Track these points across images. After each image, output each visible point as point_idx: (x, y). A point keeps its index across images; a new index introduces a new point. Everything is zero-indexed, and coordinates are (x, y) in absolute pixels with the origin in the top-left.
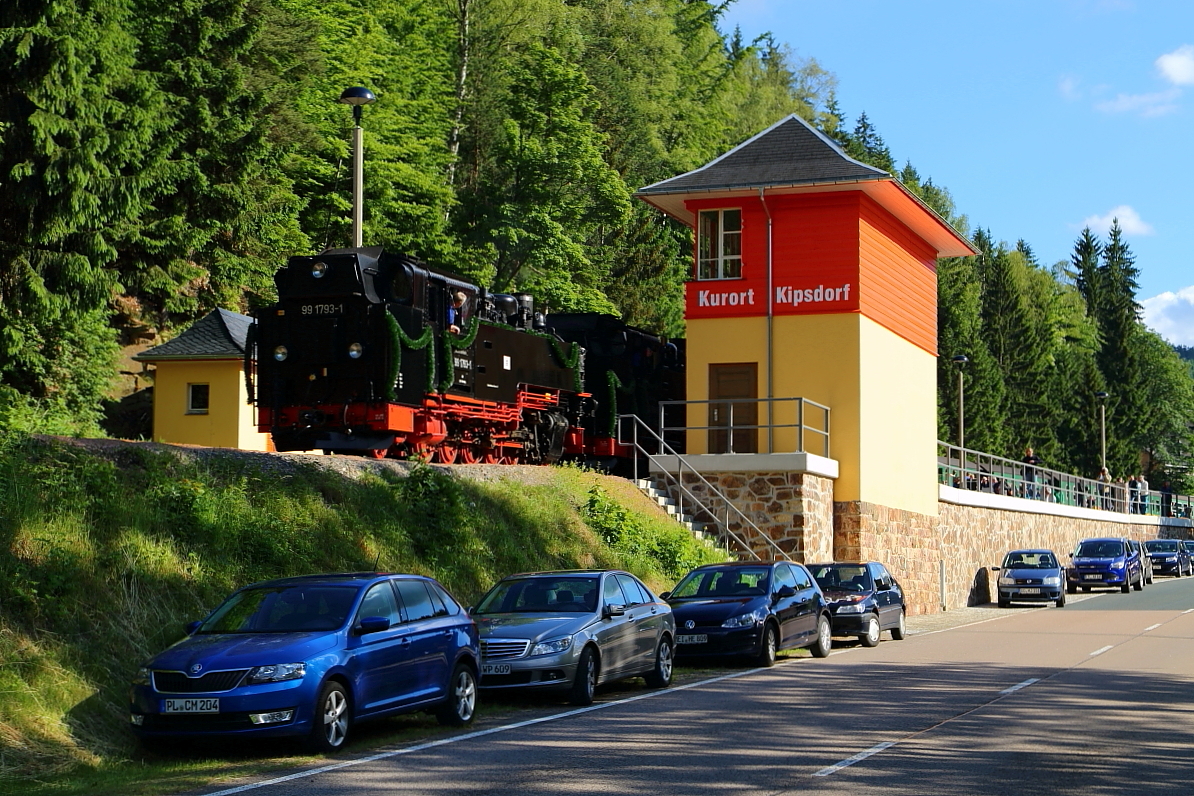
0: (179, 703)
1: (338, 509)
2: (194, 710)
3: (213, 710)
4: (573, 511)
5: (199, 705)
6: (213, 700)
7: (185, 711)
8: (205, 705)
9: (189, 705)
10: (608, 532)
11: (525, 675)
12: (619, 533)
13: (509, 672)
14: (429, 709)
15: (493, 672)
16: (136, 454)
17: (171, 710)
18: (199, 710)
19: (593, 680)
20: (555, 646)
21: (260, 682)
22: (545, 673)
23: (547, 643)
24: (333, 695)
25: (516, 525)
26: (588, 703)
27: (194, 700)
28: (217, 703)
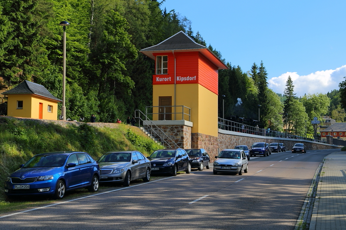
0: (18, 186)
1: (60, 134)
2: (23, 188)
3: (28, 188)
4: (123, 135)
5: (24, 187)
6: (28, 185)
7: (20, 188)
8: (26, 186)
9: (21, 187)
10: (133, 141)
11: (112, 178)
12: (136, 141)
13: (107, 178)
14: (86, 188)
15: (103, 178)
16: (5, 119)
17: (16, 188)
18: (24, 188)
19: (129, 179)
20: (119, 171)
21: (41, 180)
22: (117, 178)
23: (117, 170)
24: (60, 184)
25: (108, 139)
26: (128, 186)
27: (23, 186)
28: (29, 186)
